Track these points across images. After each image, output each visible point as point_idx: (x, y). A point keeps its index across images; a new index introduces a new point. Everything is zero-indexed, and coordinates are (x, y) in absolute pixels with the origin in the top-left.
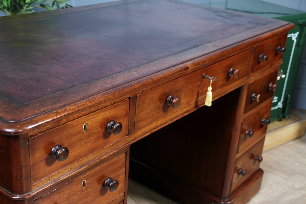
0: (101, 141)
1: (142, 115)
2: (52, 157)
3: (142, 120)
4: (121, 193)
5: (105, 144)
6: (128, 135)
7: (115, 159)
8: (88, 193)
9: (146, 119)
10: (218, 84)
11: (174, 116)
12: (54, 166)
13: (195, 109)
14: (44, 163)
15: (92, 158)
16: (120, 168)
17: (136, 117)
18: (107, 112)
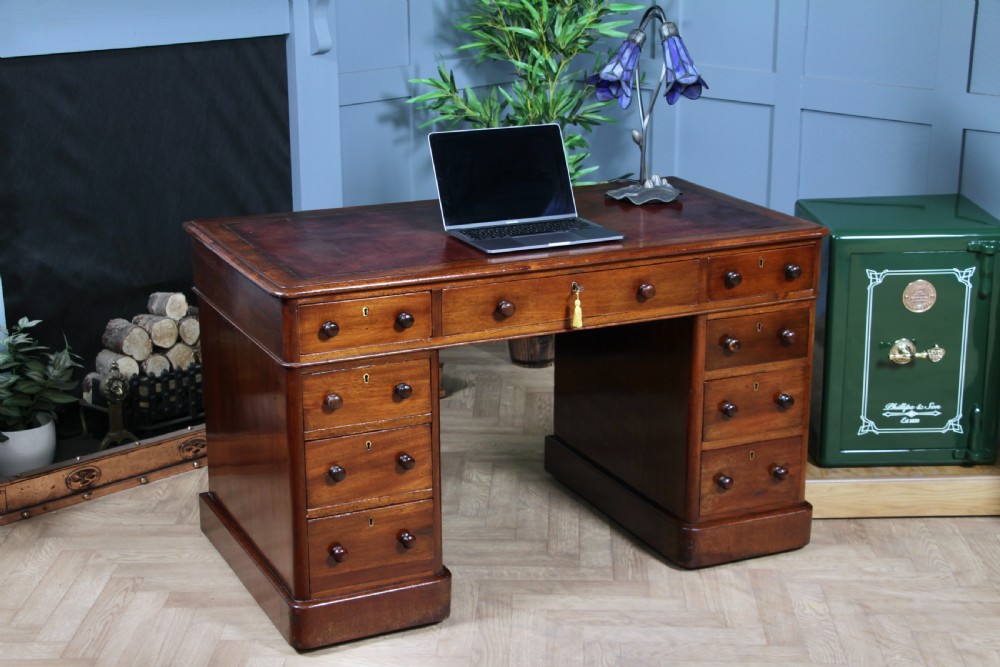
0: (390, 332)
1: (453, 316)
2: (325, 335)
3: (455, 324)
4: (425, 411)
5: (396, 339)
6: (432, 337)
7: (412, 363)
8: (371, 391)
9: (460, 323)
10: (613, 304)
11: (515, 330)
12: (326, 344)
13: (564, 331)
14: (316, 336)
15: (378, 350)
16: (422, 377)
17: (444, 317)
18: (396, 300)
